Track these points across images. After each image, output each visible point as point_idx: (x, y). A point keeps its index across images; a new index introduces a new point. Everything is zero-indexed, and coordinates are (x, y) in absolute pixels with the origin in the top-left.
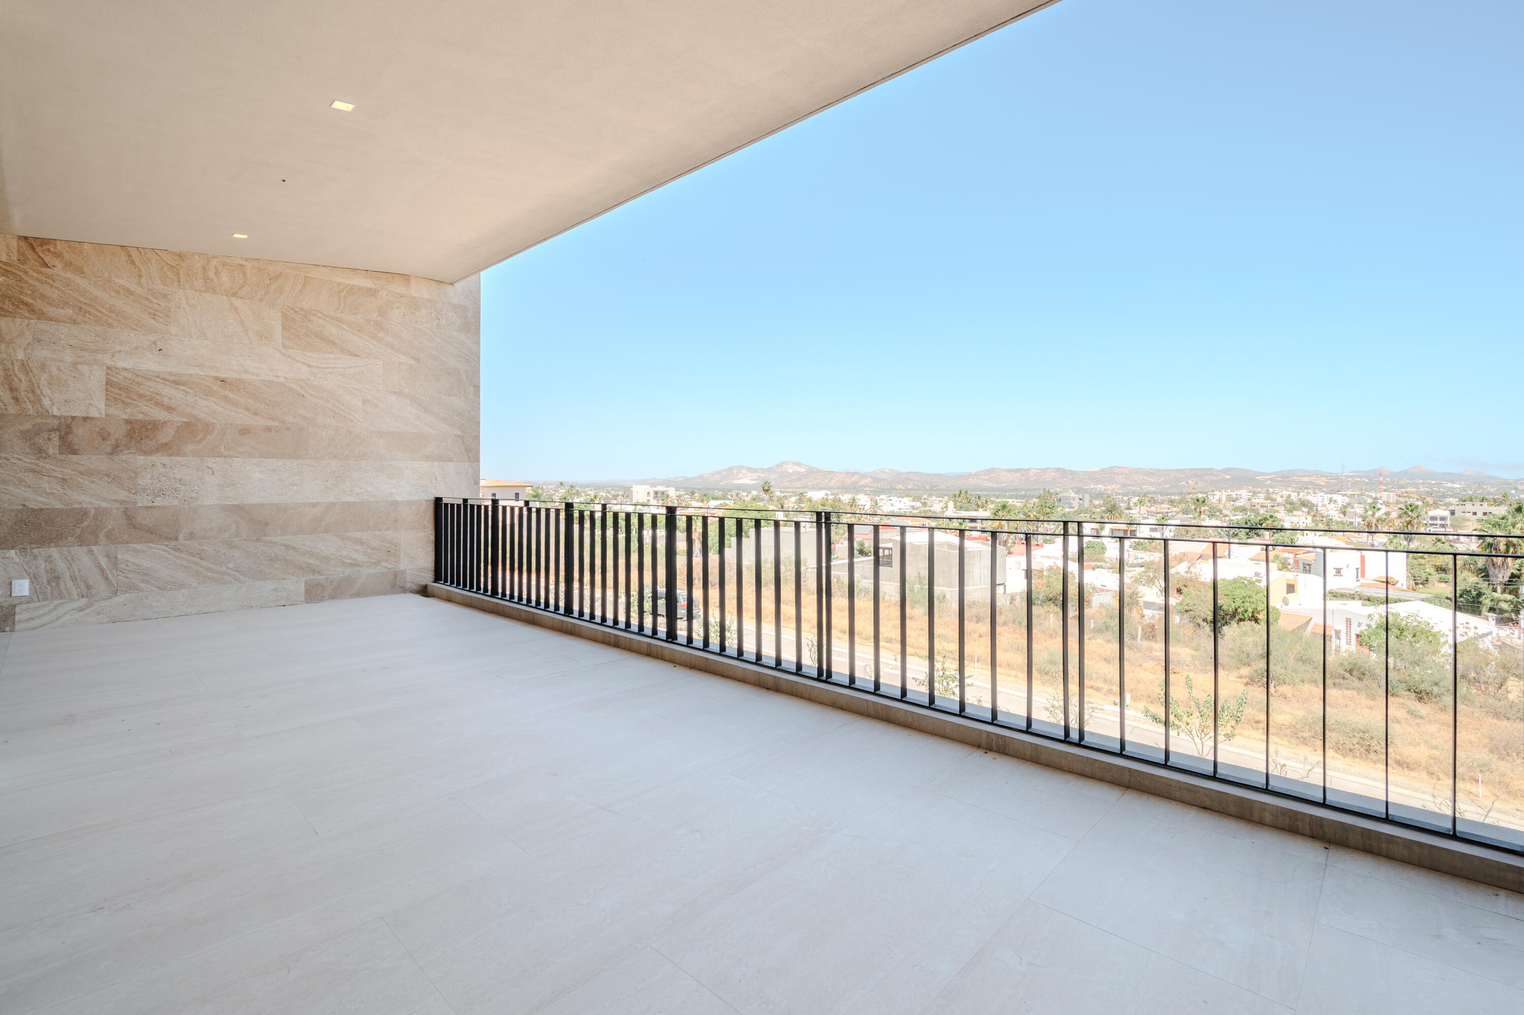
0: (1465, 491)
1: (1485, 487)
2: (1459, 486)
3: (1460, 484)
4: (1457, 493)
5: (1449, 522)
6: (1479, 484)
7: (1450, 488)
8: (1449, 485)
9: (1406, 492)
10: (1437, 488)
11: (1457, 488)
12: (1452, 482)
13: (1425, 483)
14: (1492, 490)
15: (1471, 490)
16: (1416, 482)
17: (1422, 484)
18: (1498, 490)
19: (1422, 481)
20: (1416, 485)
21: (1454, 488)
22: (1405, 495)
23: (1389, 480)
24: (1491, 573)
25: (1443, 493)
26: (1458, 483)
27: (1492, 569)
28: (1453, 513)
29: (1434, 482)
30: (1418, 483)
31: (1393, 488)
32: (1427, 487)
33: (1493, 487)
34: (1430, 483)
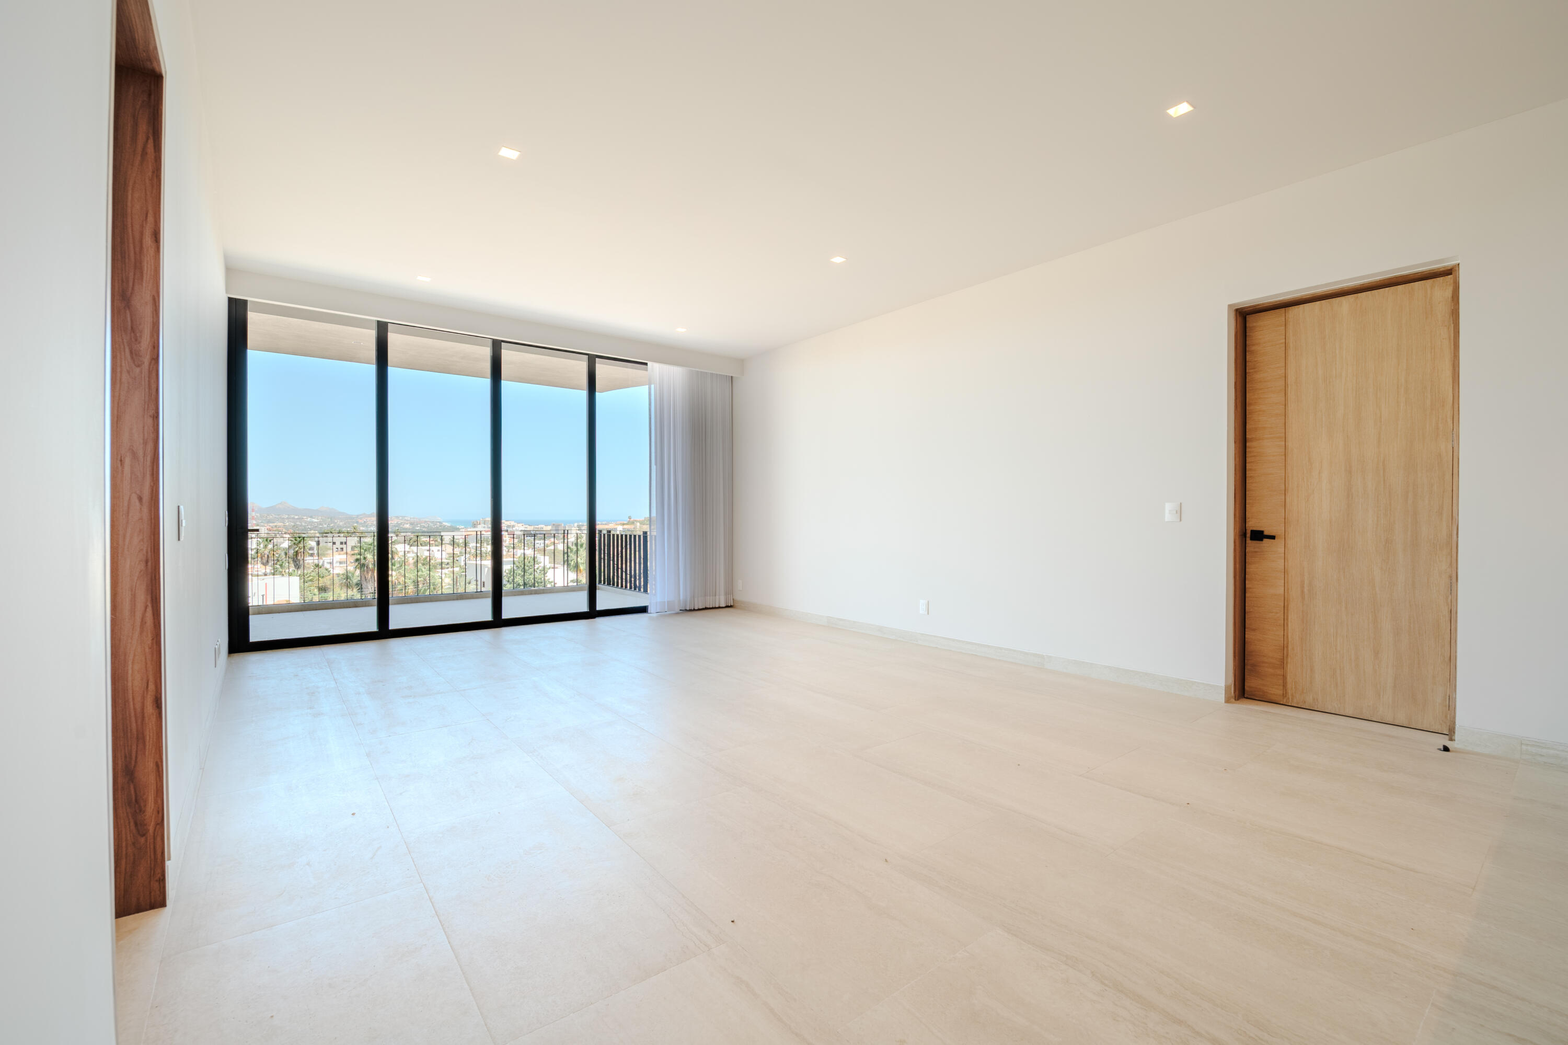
0: (321, 524)
1: (336, 521)
2: (316, 521)
3: (317, 519)
4: (316, 527)
5: (316, 552)
6: (331, 519)
7: (310, 522)
8: (309, 519)
9: (276, 526)
10: (300, 522)
11: (315, 522)
12: (311, 517)
13: (290, 518)
14: (341, 524)
15: (325, 524)
16: (283, 517)
17: (288, 518)
18: (345, 524)
19: (287, 516)
20: (283, 520)
21: (313, 522)
22: (275, 529)
23: (258, 515)
24: (364, 586)
25: (305, 526)
26: (316, 517)
27: (365, 583)
28: (318, 543)
29: (296, 517)
30: (284, 518)
31: (262, 522)
32: (291, 522)
33: (342, 521)
34: (294, 518)
